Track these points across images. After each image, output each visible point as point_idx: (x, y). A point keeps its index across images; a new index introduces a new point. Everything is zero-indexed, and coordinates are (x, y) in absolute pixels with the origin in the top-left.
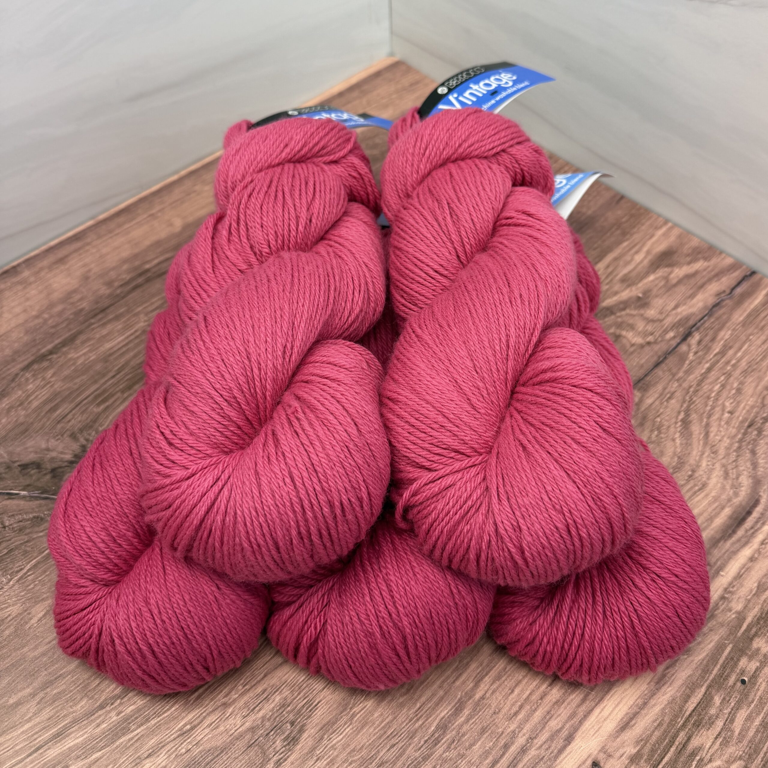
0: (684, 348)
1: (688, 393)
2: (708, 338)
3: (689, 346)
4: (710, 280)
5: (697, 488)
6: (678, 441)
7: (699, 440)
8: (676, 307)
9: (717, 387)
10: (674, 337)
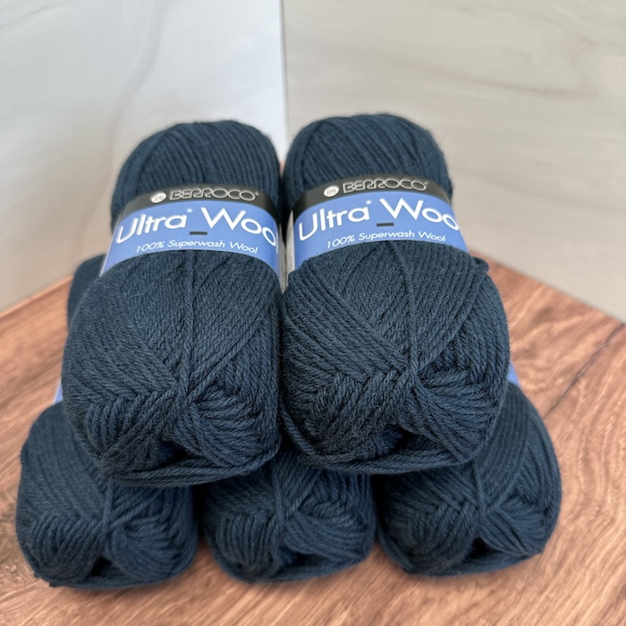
0: (574, 393)
1: (584, 432)
2: (593, 384)
3: (578, 391)
4: (587, 333)
5: (606, 523)
6: (582, 479)
7: (600, 477)
8: (561, 356)
9: (609, 427)
10: (563, 384)
